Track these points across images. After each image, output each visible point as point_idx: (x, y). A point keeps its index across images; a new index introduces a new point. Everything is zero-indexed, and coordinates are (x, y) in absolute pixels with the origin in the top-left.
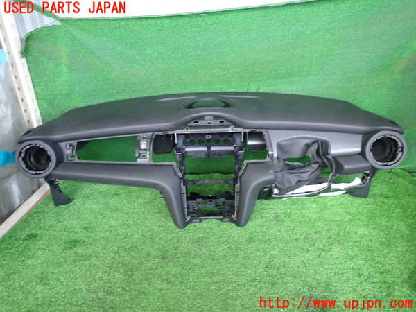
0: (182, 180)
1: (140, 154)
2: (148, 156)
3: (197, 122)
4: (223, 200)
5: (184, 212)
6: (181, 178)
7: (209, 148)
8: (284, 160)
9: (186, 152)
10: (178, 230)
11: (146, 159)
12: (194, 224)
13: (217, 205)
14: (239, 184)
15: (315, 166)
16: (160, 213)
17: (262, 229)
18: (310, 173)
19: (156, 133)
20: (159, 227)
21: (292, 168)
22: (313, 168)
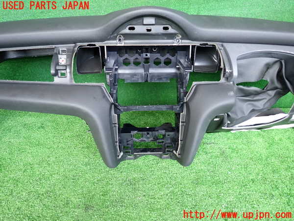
0: (113, 106)
1: (57, 71)
2: (68, 75)
3: (133, 29)
4: (163, 132)
5: (115, 147)
6: (112, 104)
7: (147, 70)
8: (238, 85)
9: (119, 74)
10: (108, 169)
11: (66, 79)
12: (127, 161)
13: (156, 139)
14: (185, 112)
15: (272, 93)
16: (88, 147)
17: (209, 168)
18: (265, 101)
19: (79, 44)
20: (86, 165)
21: (247, 94)
22: (270, 95)
